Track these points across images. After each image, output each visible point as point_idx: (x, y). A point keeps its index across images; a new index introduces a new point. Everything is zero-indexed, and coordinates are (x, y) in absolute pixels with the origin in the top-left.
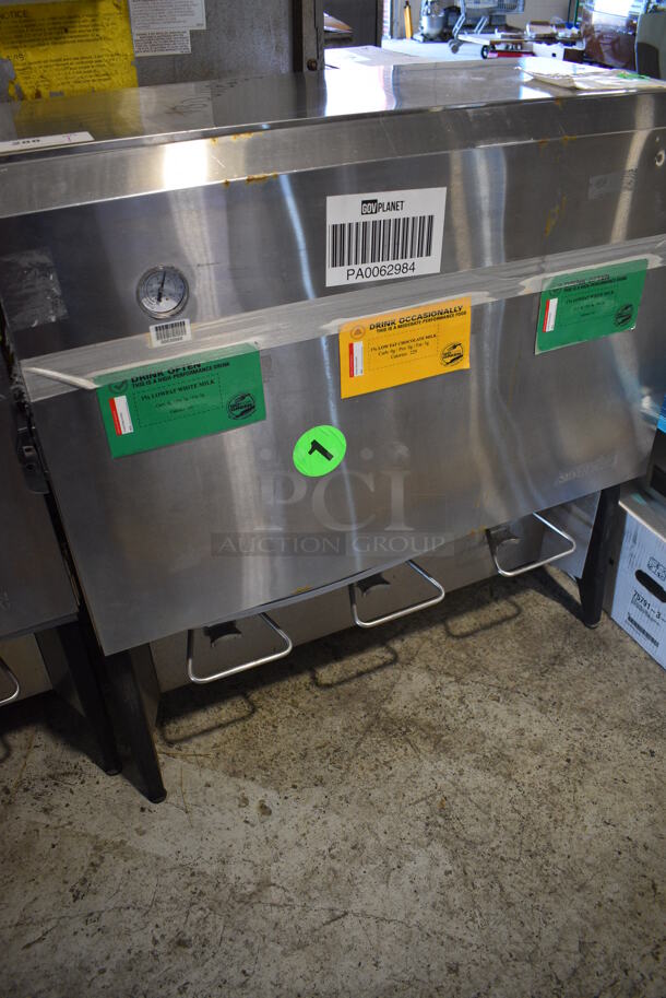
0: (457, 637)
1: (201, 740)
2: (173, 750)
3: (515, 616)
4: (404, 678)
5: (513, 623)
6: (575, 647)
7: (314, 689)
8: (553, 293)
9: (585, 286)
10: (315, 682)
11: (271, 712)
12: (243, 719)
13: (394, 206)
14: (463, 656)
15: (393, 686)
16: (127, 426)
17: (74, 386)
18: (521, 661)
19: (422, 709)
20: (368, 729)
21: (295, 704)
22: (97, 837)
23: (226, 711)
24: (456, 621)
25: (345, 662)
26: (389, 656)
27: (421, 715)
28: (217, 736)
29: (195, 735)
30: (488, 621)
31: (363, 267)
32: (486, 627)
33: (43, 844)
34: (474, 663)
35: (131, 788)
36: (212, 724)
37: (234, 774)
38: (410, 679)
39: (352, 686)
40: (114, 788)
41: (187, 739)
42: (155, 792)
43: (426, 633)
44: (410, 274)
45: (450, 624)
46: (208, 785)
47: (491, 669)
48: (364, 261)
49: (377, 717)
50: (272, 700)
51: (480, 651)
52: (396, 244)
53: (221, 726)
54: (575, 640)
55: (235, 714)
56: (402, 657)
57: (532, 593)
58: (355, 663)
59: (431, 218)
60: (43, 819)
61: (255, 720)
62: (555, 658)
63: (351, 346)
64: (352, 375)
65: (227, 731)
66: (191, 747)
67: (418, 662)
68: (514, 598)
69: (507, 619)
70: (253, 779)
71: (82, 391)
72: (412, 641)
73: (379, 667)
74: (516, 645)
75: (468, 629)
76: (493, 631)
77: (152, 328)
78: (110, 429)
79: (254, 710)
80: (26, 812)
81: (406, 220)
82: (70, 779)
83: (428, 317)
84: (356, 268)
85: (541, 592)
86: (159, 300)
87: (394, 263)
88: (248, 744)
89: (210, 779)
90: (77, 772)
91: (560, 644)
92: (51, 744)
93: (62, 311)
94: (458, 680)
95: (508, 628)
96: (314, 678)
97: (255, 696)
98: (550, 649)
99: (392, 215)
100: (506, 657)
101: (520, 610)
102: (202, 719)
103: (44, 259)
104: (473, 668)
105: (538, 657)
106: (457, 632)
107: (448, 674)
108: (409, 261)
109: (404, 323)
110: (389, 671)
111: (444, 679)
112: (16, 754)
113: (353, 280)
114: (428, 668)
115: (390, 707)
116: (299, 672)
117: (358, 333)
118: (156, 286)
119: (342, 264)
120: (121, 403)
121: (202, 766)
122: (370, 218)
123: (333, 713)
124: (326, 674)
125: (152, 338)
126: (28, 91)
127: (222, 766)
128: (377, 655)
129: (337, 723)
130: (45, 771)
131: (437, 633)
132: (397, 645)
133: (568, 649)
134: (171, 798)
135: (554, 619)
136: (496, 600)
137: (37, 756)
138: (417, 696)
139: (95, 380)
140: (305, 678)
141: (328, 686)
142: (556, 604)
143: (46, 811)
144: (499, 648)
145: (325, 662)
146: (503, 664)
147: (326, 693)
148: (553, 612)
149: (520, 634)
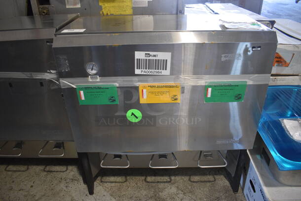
0: (191, 182)
1: (109, 184)
2: (101, 184)
3: (212, 181)
4: (170, 187)
5: (210, 183)
6: (226, 197)
7: (143, 181)
8: (210, 86)
9: (222, 86)
10: (145, 180)
11: (130, 183)
12: (122, 182)
13: (155, 56)
14: (190, 187)
15: (165, 188)
16: (83, 98)
17: (71, 86)
18: (206, 195)
19: (169, 198)
20: (151, 197)
21: (137, 184)
22: (73, 197)
23: (119, 179)
24: (194, 177)
25: (156, 177)
26: (169, 180)
27: (168, 200)
28: (113, 184)
29: (109, 182)
30: (203, 180)
31: (146, 70)
32: (201, 182)
33: (61, 194)
34: (192, 190)
35: (87, 189)
36: (114, 181)
37: (112, 195)
38: (171, 188)
39: (154, 184)
40: (83, 187)
41: (106, 182)
42: (91, 192)
43: (183, 177)
44: (160, 74)
45: (192, 177)
46: (104, 196)
47: (196, 194)
48: (146, 69)
49: (156, 195)
50: (132, 180)
51: (196, 188)
52: (156, 66)
53: (116, 182)
54: (227, 195)
55: (121, 180)
56: (172, 182)
57: (222, 177)
58: (158, 178)
59: (166, 60)
60: (65, 188)
61: (125, 184)
62: (217, 198)
63: (143, 90)
64: (143, 98)
65: (117, 184)
66: (106, 184)
67: (176, 185)
68: (215, 176)
69: (209, 182)
70: (115, 198)
71: (73, 88)
72: (178, 178)
73: (165, 182)
74: (207, 190)
75: (196, 180)
76: (203, 183)
77: (90, 76)
78: (79, 98)
79: (126, 181)
80: (62, 185)
81: (159, 60)
82: (76, 182)
83: (166, 87)
84: (144, 70)
85: (225, 177)
86: (92, 70)
87: (155, 71)
88: (119, 189)
89: (105, 194)
90: (78, 180)
91: (221, 194)
92: (76, 172)
93: (69, 69)
94: (184, 194)
95: (208, 184)
96: (146, 179)
97: (128, 178)
98: (217, 195)
99: (154, 58)
100: (202, 192)
101: (215, 180)
102: (112, 179)
103: (65, 57)
104: (190, 192)
105: (212, 196)
106: (192, 180)
107: (182, 191)
108: (160, 71)
109: (158, 87)
110: (166, 184)
111: (180, 192)
112: (68, 171)
113: (143, 73)
114: (178, 187)
115: (160, 194)
116: (143, 176)
117: (145, 87)
118: (91, 67)
119: (140, 69)
120: (82, 92)
121: (105, 190)
122: (148, 58)
123: (145, 190)
124: (149, 179)
125: (90, 79)
126: (105, 13)
127: (110, 192)
128: (166, 178)
129: (144, 193)
130: (71, 177)
131: (186, 178)
132: (173, 178)
133: (223, 197)
134: (94, 195)
135: (224, 187)
136: (210, 175)
137: (72, 173)
138: (170, 193)
139: (76, 86)
140: (143, 178)
141: (148, 182)
142: (228, 182)
143: (66, 187)
144: (202, 189)
145: (151, 175)
146: (200, 194)
147: (146, 184)
148: (225, 184)
149: (211, 187)
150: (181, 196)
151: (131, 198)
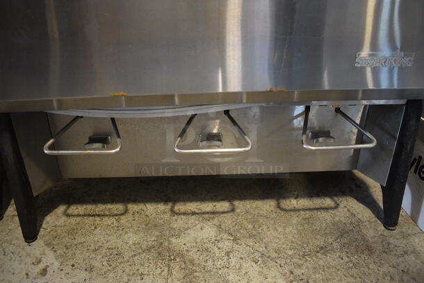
4: (199, 227)
6: (343, 246)
15: (187, 229)
18: (292, 242)
19: (195, 250)
20: (149, 249)
27: (191, 253)
34: (255, 233)
38: (202, 229)
51: (265, 227)
54: (345, 241)
62: (322, 248)
67: (215, 221)
74: (295, 231)
88: (72, 232)
98: (320, 241)
100: (281, 237)
104: (252, 236)
105: (308, 244)
107: (231, 235)
111: (226, 236)
114: (220, 227)
115: (174, 241)
123: (136, 232)
129: (133, 238)
133: (335, 245)
138: (198, 240)
144: (280, 229)
146: (277, 240)
148: (337, 219)
149: (303, 225)
150: (227, 244)
151: (96, 250)
